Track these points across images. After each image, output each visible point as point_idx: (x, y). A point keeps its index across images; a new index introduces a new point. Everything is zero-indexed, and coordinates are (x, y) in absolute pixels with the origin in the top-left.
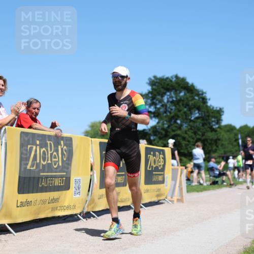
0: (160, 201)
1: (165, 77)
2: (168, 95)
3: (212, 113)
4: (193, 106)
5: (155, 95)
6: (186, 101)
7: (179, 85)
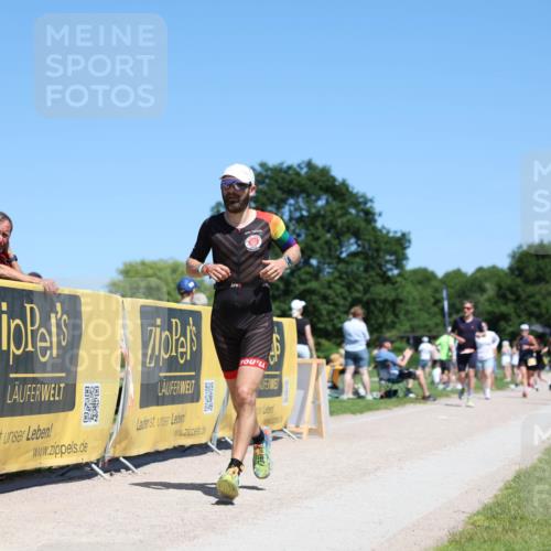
1: (285, 166)
2: (290, 205)
3: (386, 243)
4: (345, 229)
6: (331, 218)
7: (315, 184)
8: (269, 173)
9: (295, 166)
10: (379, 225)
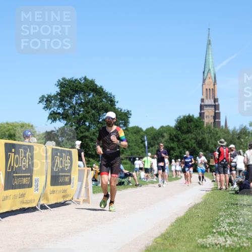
0: (67, 202)
1: (74, 79)
2: (76, 97)
3: (120, 115)
4: (101, 108)
5: (64, 97)
6: (95, 103)
7: (88, 88)
8: (66, 82)
9: (78, 79)
10: (117, 107)
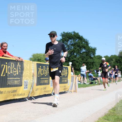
0: (66, 92)
1: (69, 32)
2: (70, 41)
3: (91, 50)
5: (64, 41)
6: (79, 44)
7: (75, 36)
8: (65, 34)
9: (71, 32)
10: (89, 46)
